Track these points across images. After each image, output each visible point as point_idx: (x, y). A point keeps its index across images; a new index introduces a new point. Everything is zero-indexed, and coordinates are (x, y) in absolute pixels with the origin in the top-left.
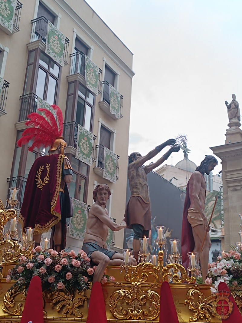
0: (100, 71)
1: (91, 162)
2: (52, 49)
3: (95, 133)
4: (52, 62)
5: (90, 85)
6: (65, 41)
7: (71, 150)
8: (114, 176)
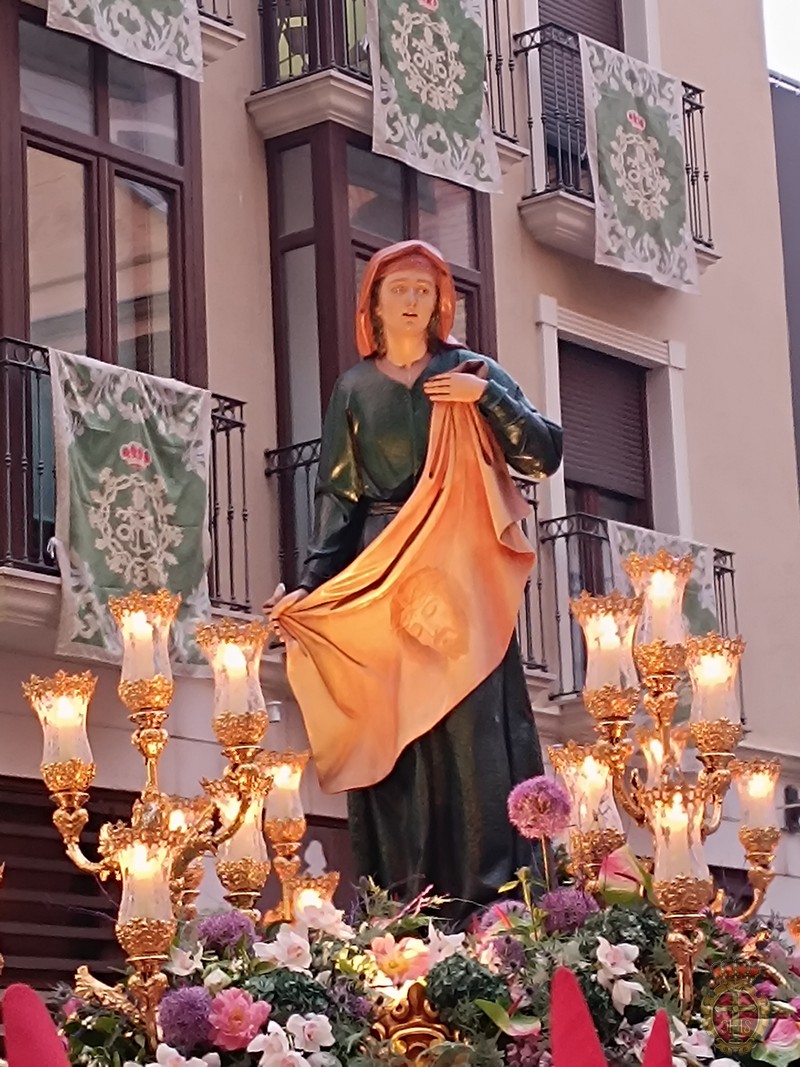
8: (677, 240)
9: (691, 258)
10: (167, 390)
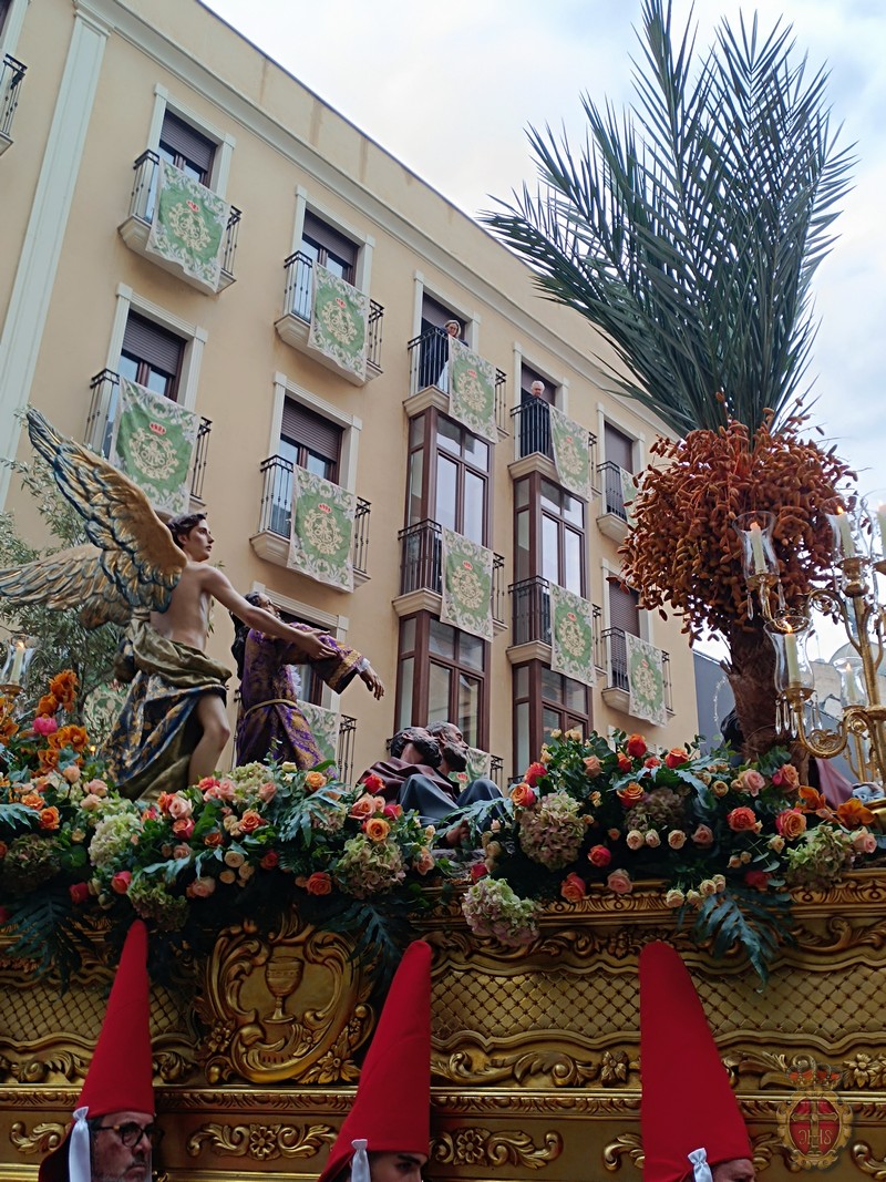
0: (593, 439)
1: (594, 677)
2: (466, 405)
3: (594, 599)
4: (467, 436)
5: (571, 479)
6: (495, 377)
7: (538, 651)
8: (659, 708)
9: (665, 714)
10: (475, 753)
